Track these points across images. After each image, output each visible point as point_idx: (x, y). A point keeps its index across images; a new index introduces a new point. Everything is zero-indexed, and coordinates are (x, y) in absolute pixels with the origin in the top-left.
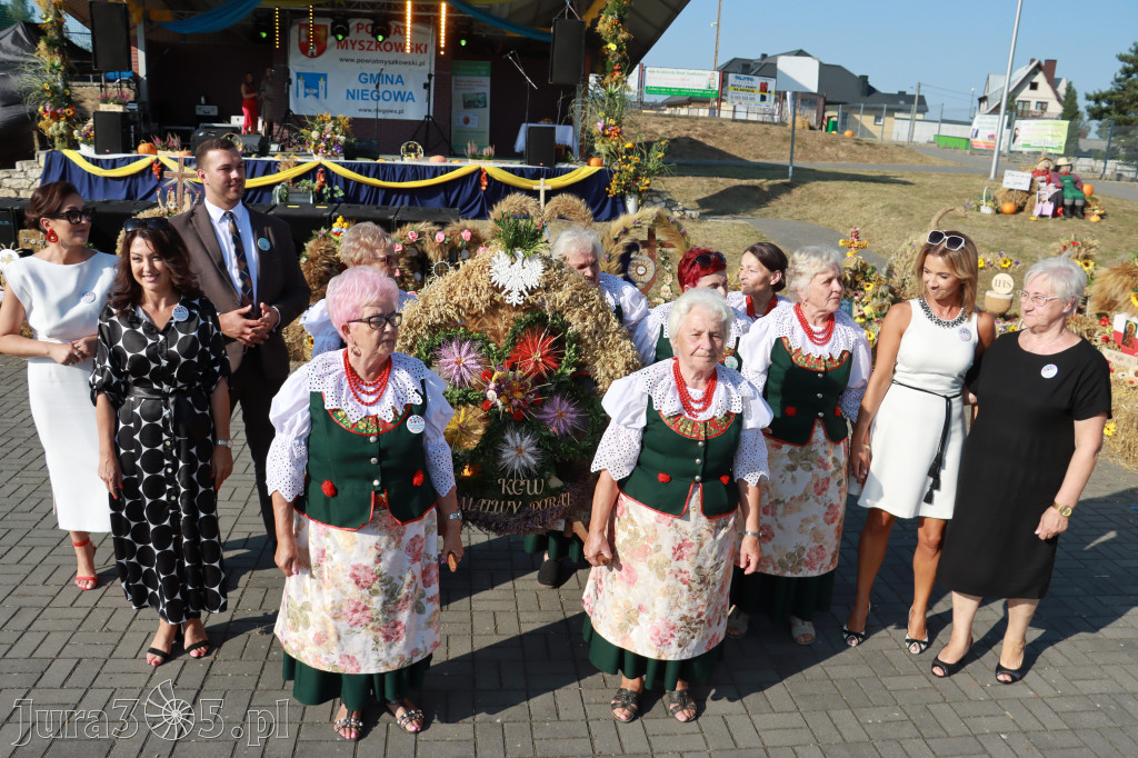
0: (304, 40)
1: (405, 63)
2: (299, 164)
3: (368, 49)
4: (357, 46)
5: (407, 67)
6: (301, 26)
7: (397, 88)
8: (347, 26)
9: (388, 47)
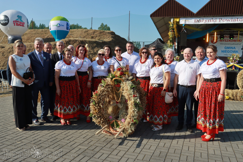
0: (212, 40)
1: (236, 44)
2: (228, 65)
3: (227, 41)
4: (224, 41)
5: (236, 45)
6: (212, 37)
7: (234, 50)
8: (224, 36)
9: (232, 41)
